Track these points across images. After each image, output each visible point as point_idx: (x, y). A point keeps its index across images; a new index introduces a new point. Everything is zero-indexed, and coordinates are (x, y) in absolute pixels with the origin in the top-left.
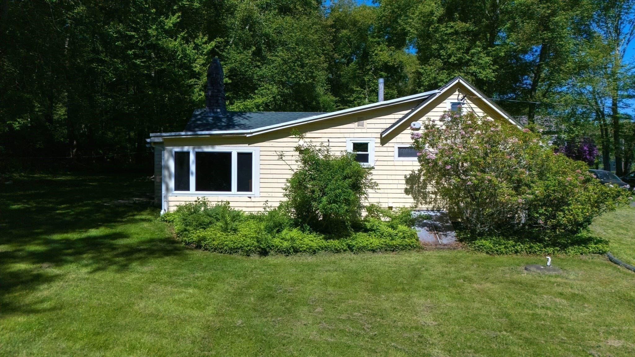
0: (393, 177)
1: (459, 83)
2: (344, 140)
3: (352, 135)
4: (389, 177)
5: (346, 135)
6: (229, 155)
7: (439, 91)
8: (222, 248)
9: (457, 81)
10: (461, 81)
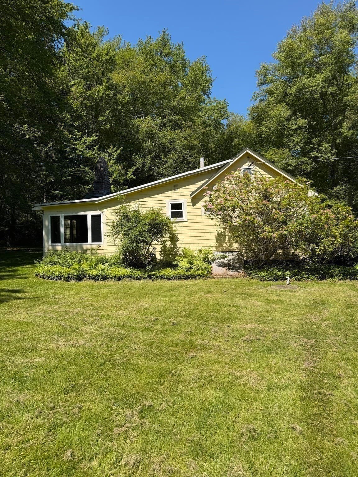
0: (202, 228)
1: (247, 153)
2: (164, 202)
3: (170, 198)
4: (199, 228)
5: (166, 198)
6: (86, 216)
7: (232, 160)
8: (52, 276)
9: (246, 152)
10: (248, 151)
